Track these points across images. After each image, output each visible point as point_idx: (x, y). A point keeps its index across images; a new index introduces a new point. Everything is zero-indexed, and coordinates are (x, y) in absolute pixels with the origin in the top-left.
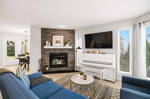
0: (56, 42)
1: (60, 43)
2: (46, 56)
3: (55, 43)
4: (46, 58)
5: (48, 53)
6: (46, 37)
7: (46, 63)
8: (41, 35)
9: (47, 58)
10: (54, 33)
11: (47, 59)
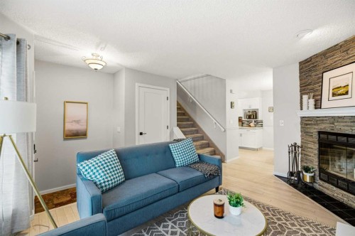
0: (334, 95)
1: (347, 93)
2: (311, 139)
3: (331, 98)
4: (309, 146)
5: (314, 130)
6: (309, 85)
7: (312, 162)
8: (300, 80)
9: (312, 146)
10: (329, 61)
11: (314, 148)
